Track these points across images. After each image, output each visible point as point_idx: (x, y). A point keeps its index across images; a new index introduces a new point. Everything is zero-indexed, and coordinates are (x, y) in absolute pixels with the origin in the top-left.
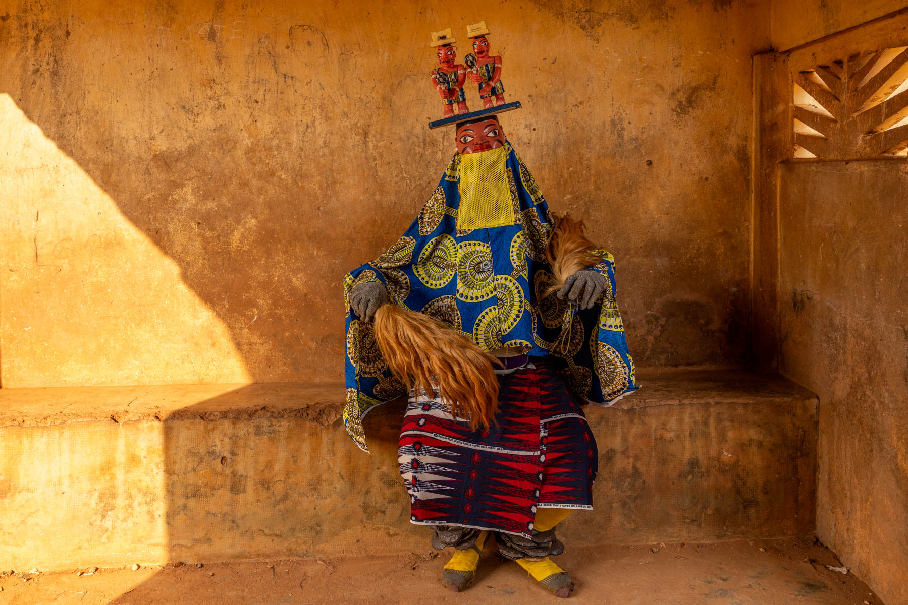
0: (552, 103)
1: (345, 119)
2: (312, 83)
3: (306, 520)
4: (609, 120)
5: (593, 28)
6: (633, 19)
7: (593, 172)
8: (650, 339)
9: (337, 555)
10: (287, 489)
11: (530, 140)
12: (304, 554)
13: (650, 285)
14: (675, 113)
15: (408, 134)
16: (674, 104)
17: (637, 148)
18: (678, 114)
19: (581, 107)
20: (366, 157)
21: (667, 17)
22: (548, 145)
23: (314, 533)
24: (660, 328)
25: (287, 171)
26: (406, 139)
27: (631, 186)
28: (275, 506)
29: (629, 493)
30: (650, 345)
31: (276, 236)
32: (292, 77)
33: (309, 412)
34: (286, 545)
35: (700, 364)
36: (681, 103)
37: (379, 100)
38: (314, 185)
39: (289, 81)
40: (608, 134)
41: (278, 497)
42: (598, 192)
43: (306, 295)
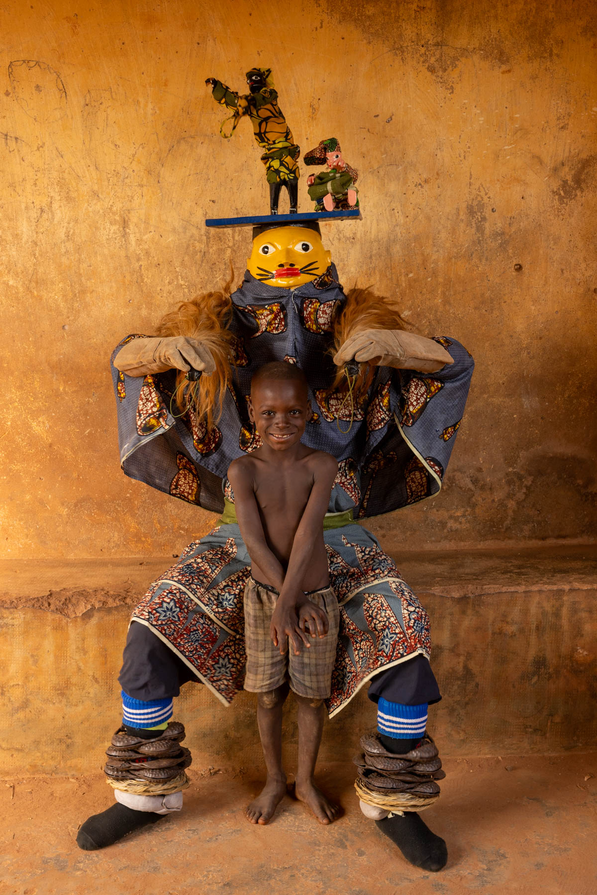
0: (386, 181)
1: (95, 201)
2: (46, 148)
3: (53, 732)
4: (464, 205)
5: (445, 70)
6: (502, 58)
7: (441, 280)
8: (511, 504)
9: (93, 771)
10: (27, 695)
11: (355, 234)
12: (53, 771)
13: (513, 434)
14: (557, 197)
15: (185, 223)
16: (555, 185)
17: (503, 246)
18: (561, 199)
19: (426, 187)
20: (127, 256)
21: (551, 55)
22: (379, 241)
23: (64, 747)
24: (524, 490)
25: (17, 274)
26: (181, 230)
27: (492, 300)
28: (12, 715)
29: (458, 698)
30: (510, 513)
31: (5, 365)
32: (16, 139)
33: (51, 601)
34: (30, 760)
35: (574, 536)
36: (565, 182)
37: (142, 173)
38: (55, 294)
39: (12, 144)
40: (462, 225)
41: (16, 705)
42: (447, 307)
43: (51, 445)
